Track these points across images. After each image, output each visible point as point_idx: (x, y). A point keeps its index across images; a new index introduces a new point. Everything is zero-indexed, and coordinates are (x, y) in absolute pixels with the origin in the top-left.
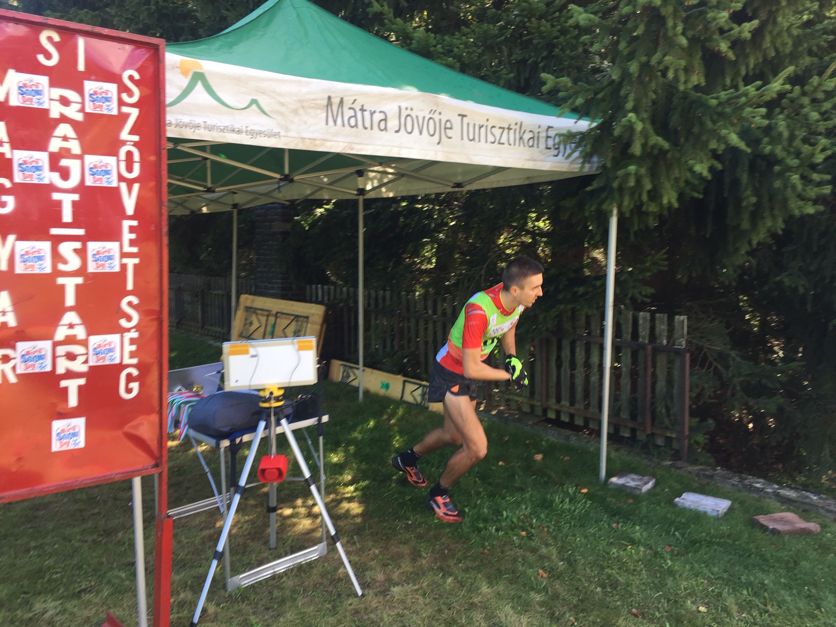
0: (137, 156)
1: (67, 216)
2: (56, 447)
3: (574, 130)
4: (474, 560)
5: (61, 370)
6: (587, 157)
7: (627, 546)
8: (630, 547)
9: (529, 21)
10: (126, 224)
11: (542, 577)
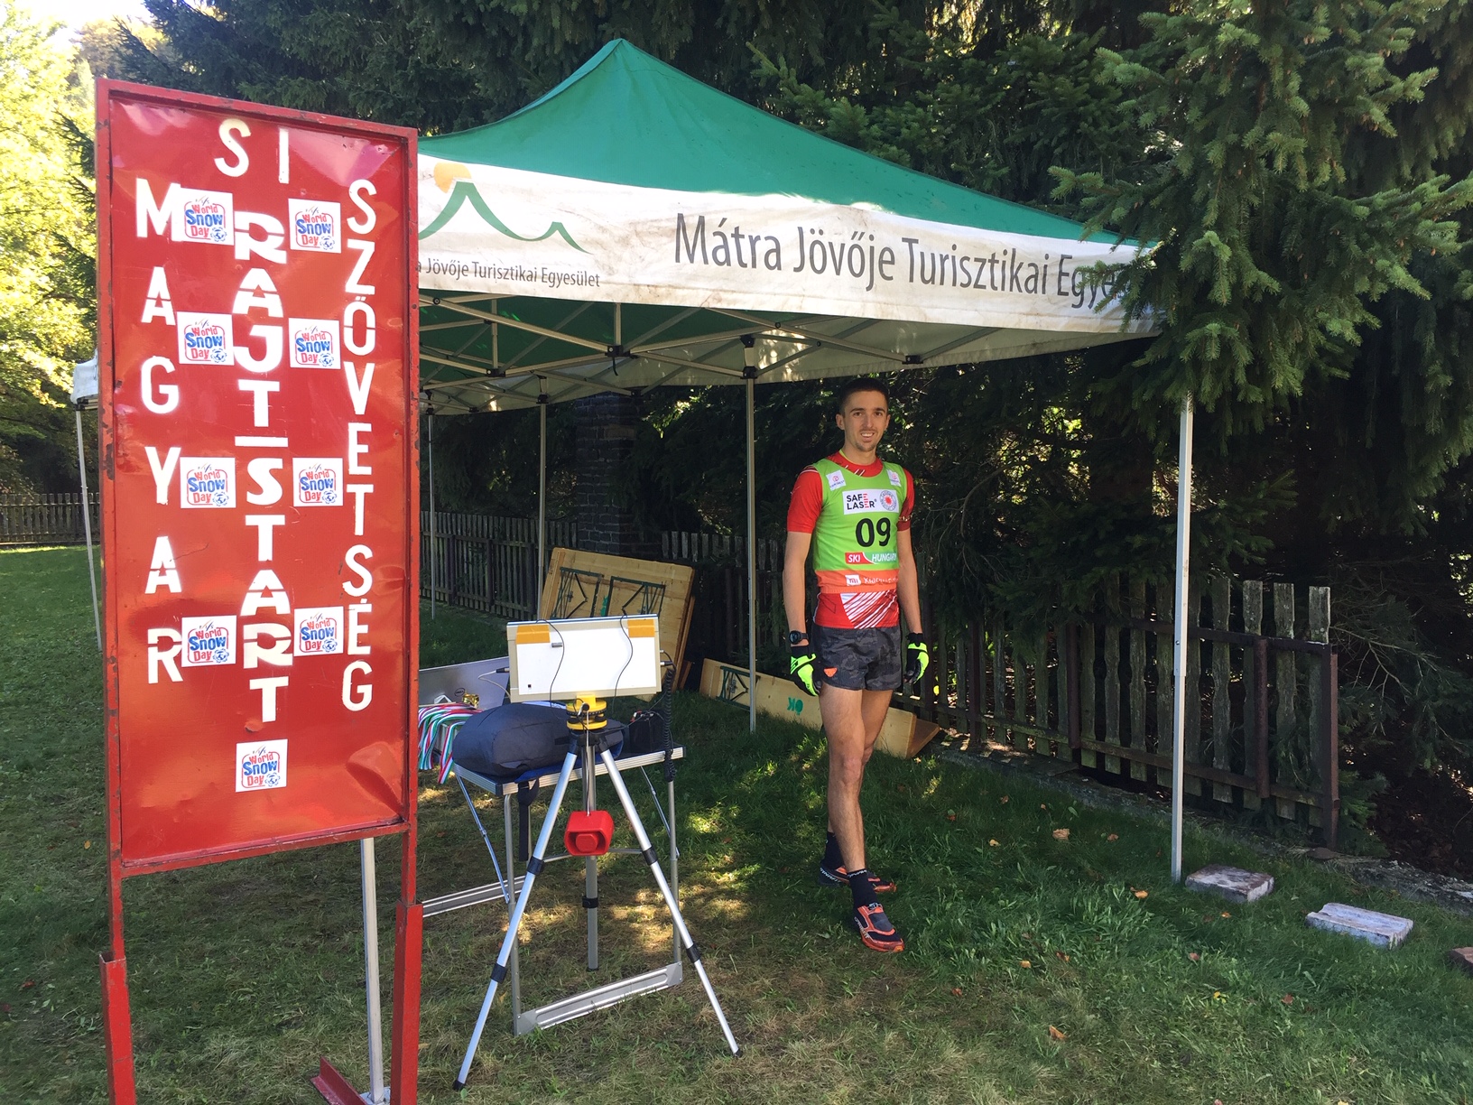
0: (371, 320)
1: (261, 418)
2: (241, 785)
3: (1108, 263)
4: (936, 1005)
5: (250, 663)
6: (1133, 308)
7: (1212, 992)
8: (1217, 994)
9: (1035, 78)
10: (354, 428)
11: (1055, 1038)
